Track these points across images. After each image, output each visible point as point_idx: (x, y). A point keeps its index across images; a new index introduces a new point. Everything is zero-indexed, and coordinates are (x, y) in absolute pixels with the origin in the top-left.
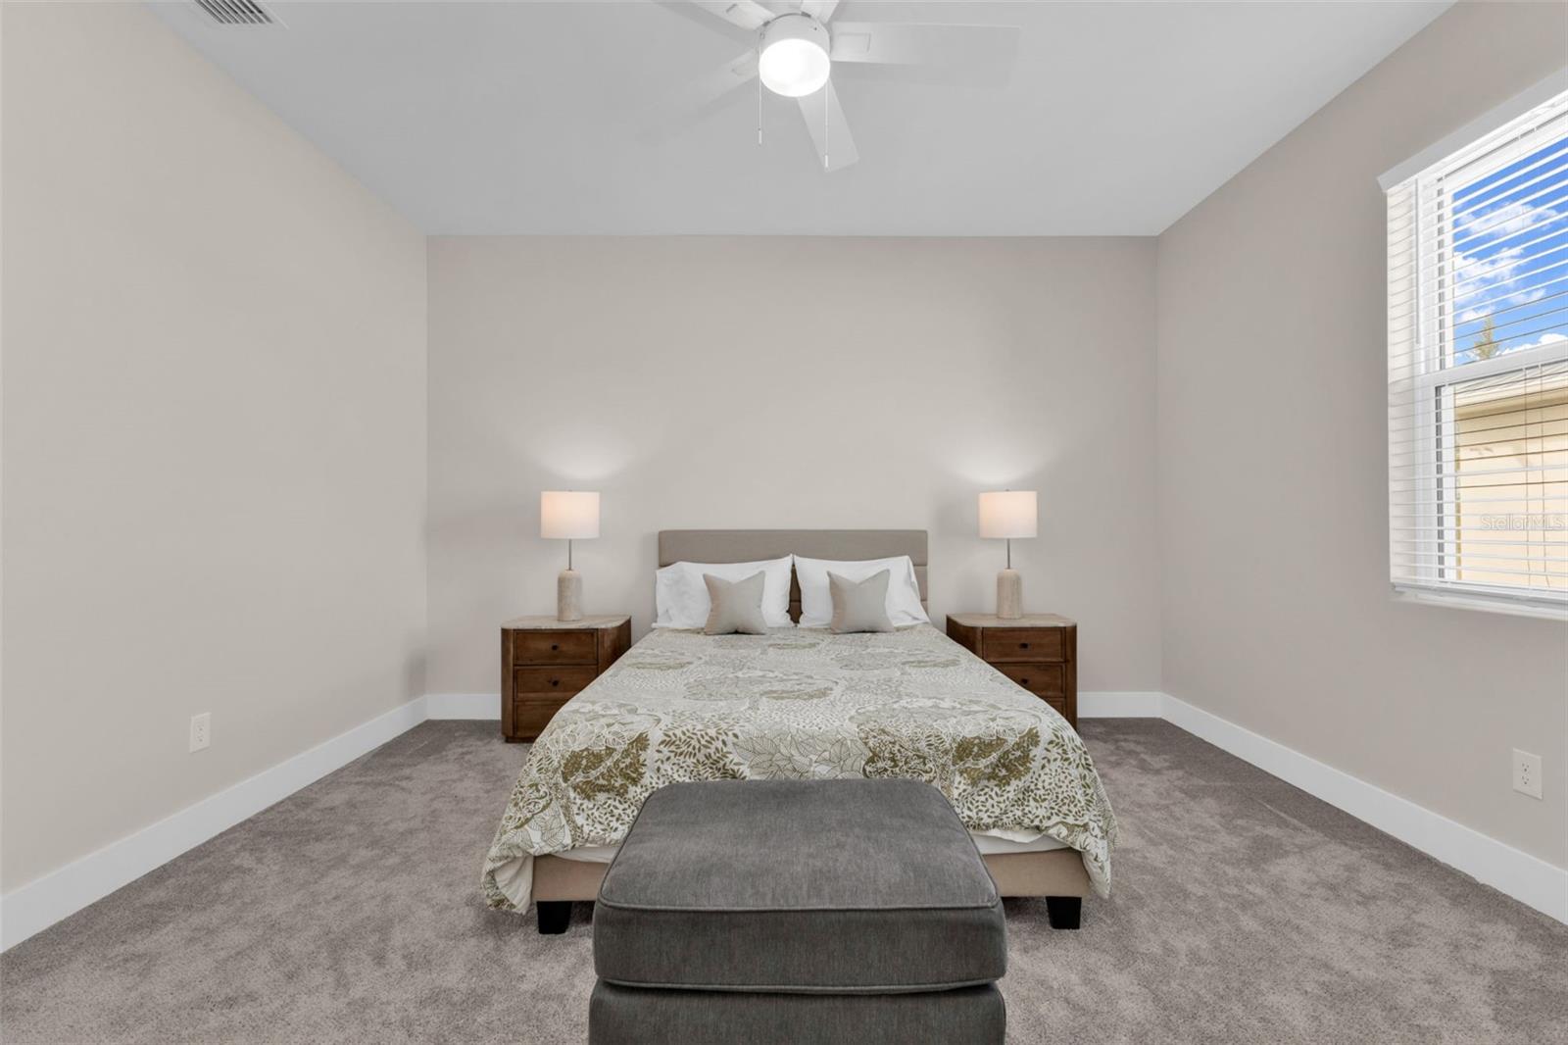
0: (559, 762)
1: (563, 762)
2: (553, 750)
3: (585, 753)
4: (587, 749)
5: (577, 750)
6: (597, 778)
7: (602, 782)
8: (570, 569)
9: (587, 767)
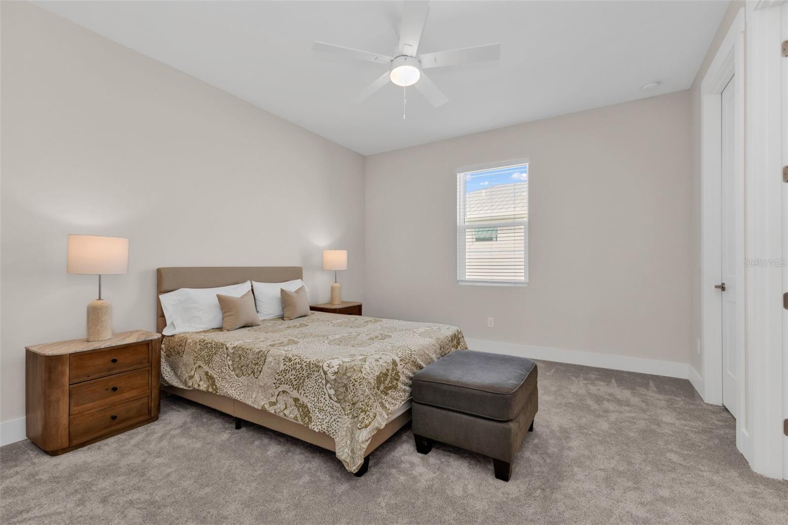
0: (374, 383)
1: (375, 382)
2: (369, 378)
3: (381, 375)
4: (381, 373)
5: (378, 374)
6: (388, 384)
7: (390, 385)
8: (100, 299)
9: (384, 380)
